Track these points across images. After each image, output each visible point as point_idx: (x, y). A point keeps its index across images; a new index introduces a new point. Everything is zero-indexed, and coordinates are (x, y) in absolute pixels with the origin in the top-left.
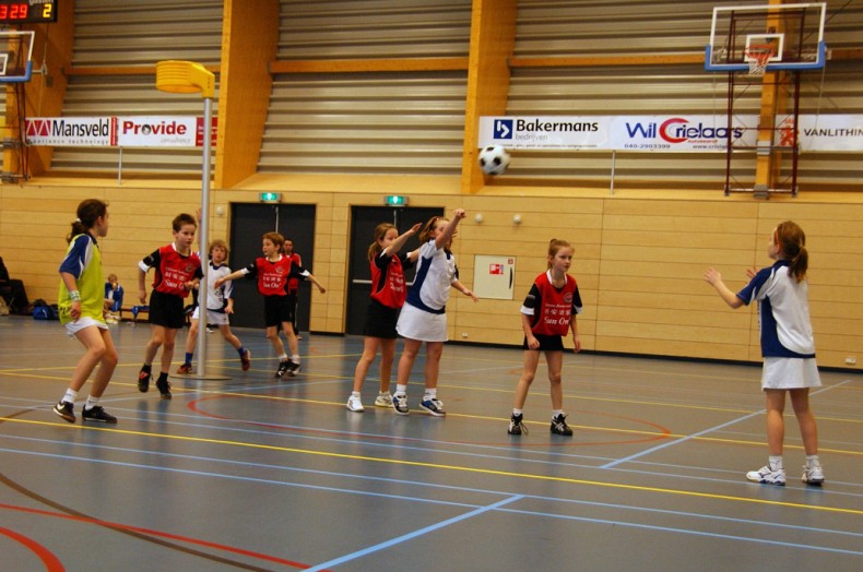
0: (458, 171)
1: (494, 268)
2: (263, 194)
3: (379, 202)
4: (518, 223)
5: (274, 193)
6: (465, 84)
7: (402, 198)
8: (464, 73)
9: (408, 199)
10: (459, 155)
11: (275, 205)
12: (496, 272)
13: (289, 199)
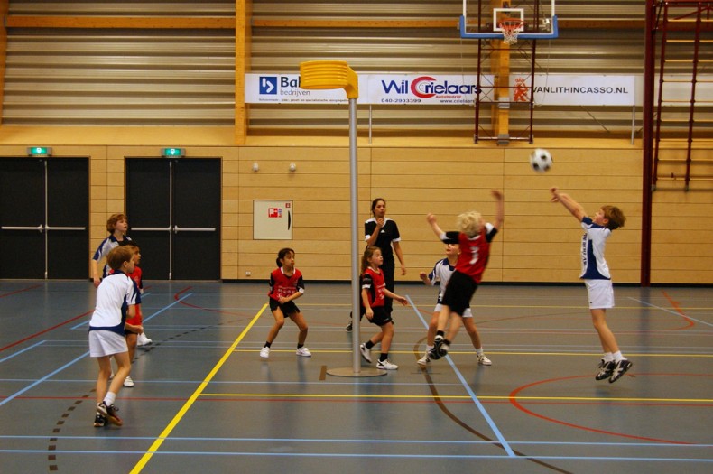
0: (232, 122)
1: (272, 212)
2: (32, 148)
3: (155, 154)
4: (293, 171)
5: (42, 146)
6: (233, 41)
7: (180, 150)
8: (232, 31)
9: (185, 151)
10: (232, 106)
11: (44, 159)
12: (275, 215)
13: (59, 153)
